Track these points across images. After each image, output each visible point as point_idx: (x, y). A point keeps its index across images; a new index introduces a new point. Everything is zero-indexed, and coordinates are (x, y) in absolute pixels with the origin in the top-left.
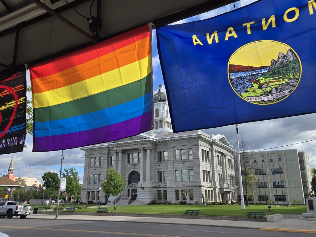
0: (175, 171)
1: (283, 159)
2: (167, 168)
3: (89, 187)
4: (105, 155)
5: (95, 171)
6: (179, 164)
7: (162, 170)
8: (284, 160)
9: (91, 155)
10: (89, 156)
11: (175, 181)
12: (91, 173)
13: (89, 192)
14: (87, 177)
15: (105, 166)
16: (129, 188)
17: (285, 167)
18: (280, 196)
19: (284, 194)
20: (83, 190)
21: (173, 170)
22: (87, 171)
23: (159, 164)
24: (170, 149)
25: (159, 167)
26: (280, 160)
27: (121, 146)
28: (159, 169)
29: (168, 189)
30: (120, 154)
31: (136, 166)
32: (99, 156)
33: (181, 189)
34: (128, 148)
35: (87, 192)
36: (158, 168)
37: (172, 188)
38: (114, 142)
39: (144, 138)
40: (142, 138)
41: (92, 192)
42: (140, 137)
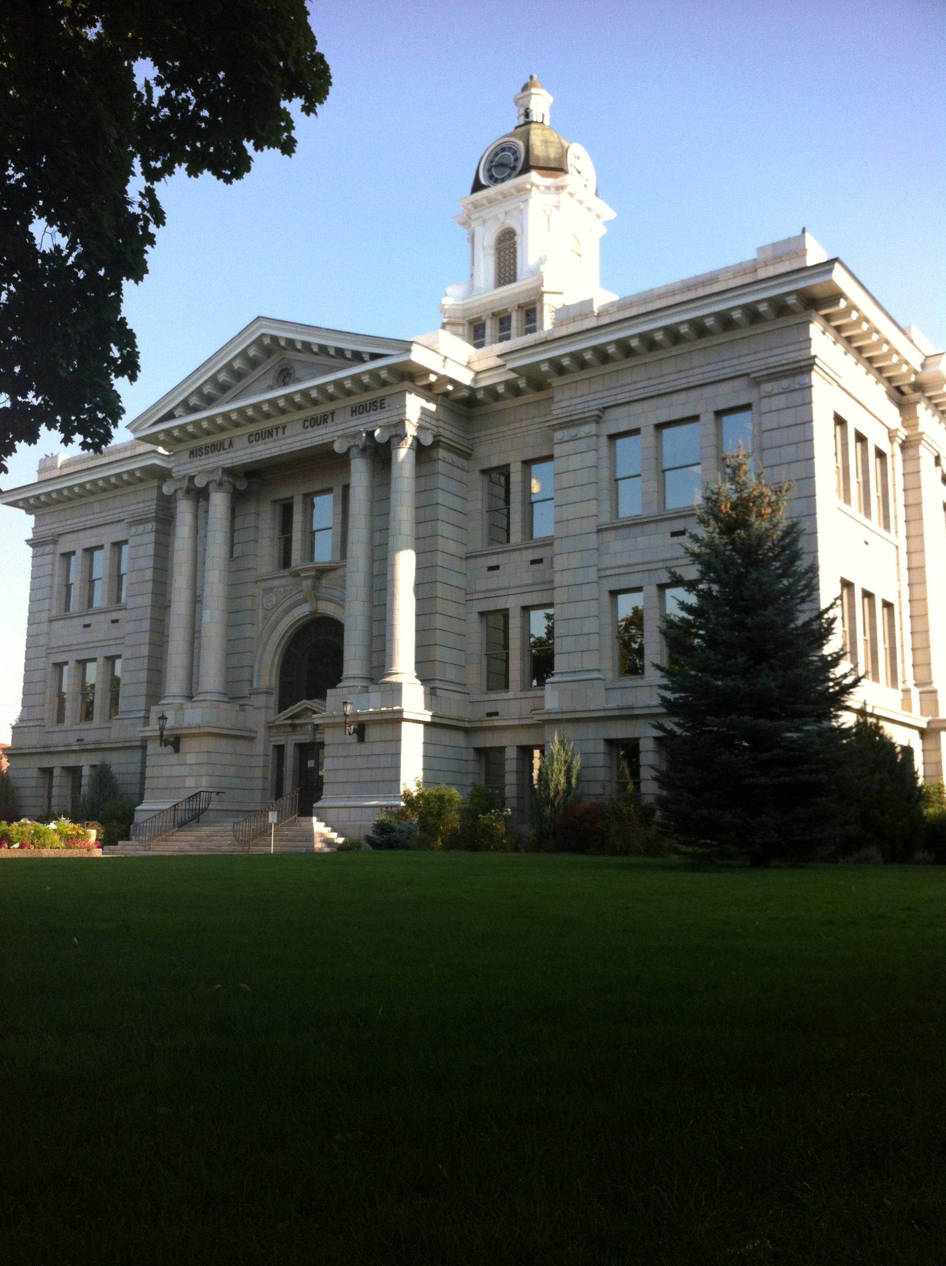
0: (606, 597)
2: (549, 586)
3: (52, 742)
4: (142, 528)
5: (88, 636)
6: (642, 541)
7: (513, 604)
9: (68, 537)
10: (58, 542)
11: (609, 673)
12: (67, 648)
13: (47, 772)
14: (40, 676)
16: (280, 740)
22: (44, 641)
23: (492, 561)
24: (573, 432)
25: (494, 580)
27: (222, 441)
28: (492, 593)
30: (219, 502)
31: (324, 582)
32: (108, 536)
34: (266, 454)
35: (43, 768)
36: (482, 585)
38: (170, 416)
39: (374, 356)
40: (358, 357)
41: (67, 769)
42: (340, 352)
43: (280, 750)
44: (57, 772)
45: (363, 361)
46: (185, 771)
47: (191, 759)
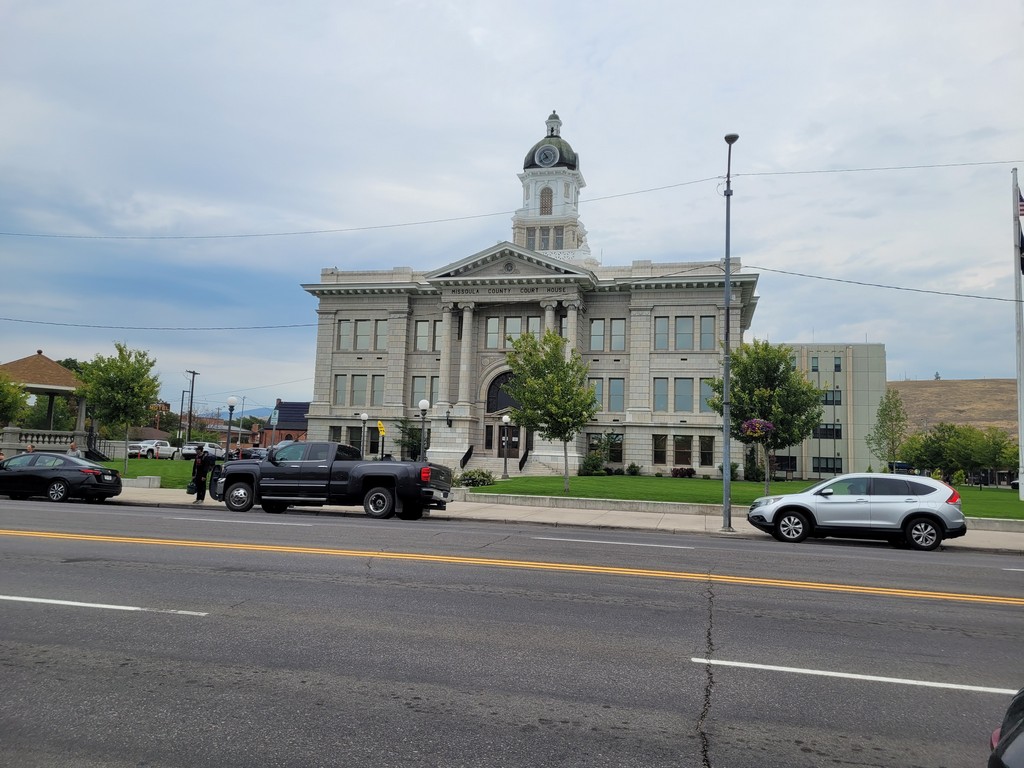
1: (847, 365)
2: (623, 371)
3: (338, 413)
4: (398, 315)
5: (360, 363)
6: (669, 361)
7: (606, 376)
8: (850, 369)
9: (344, 312)
10: (336, 314)
11: (652, 409)
12: (348, 368)
13: (336, 427)
14: (325, 380)
15: (397, 350)
16: (491, 423)
17: (850, 387)
18: (827, 459)
19: (838, 455)
20: (317, 422)
21: (646, 377)
22: (328, 362)
24: (641, 312)
25: (596, 365)
26: (838, 368)
27: (472, 290)
28: (595, 371)
29: (628, 430)
30: (467, 317)
33: (672, 433)
34: (499, 300)
35: (331, 427)
36: (590, 367)
37: (642, 431)
38: (448, 275)
39: (566, 272)
40: (557, 270)
41: (350, 428)
42: (548, 266)
43: (489, 429)
44: (344, 429)
45: (561, 273)
46: (455, 435)
47: (459, 430)
